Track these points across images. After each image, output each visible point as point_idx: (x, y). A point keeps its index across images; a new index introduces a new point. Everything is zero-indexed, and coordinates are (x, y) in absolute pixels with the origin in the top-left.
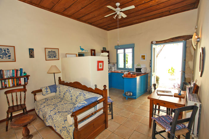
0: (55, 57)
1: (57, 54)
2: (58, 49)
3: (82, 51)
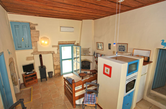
0: (123, 51)
1: (126, 49)
2: (127, 44)
3: (164, 47)
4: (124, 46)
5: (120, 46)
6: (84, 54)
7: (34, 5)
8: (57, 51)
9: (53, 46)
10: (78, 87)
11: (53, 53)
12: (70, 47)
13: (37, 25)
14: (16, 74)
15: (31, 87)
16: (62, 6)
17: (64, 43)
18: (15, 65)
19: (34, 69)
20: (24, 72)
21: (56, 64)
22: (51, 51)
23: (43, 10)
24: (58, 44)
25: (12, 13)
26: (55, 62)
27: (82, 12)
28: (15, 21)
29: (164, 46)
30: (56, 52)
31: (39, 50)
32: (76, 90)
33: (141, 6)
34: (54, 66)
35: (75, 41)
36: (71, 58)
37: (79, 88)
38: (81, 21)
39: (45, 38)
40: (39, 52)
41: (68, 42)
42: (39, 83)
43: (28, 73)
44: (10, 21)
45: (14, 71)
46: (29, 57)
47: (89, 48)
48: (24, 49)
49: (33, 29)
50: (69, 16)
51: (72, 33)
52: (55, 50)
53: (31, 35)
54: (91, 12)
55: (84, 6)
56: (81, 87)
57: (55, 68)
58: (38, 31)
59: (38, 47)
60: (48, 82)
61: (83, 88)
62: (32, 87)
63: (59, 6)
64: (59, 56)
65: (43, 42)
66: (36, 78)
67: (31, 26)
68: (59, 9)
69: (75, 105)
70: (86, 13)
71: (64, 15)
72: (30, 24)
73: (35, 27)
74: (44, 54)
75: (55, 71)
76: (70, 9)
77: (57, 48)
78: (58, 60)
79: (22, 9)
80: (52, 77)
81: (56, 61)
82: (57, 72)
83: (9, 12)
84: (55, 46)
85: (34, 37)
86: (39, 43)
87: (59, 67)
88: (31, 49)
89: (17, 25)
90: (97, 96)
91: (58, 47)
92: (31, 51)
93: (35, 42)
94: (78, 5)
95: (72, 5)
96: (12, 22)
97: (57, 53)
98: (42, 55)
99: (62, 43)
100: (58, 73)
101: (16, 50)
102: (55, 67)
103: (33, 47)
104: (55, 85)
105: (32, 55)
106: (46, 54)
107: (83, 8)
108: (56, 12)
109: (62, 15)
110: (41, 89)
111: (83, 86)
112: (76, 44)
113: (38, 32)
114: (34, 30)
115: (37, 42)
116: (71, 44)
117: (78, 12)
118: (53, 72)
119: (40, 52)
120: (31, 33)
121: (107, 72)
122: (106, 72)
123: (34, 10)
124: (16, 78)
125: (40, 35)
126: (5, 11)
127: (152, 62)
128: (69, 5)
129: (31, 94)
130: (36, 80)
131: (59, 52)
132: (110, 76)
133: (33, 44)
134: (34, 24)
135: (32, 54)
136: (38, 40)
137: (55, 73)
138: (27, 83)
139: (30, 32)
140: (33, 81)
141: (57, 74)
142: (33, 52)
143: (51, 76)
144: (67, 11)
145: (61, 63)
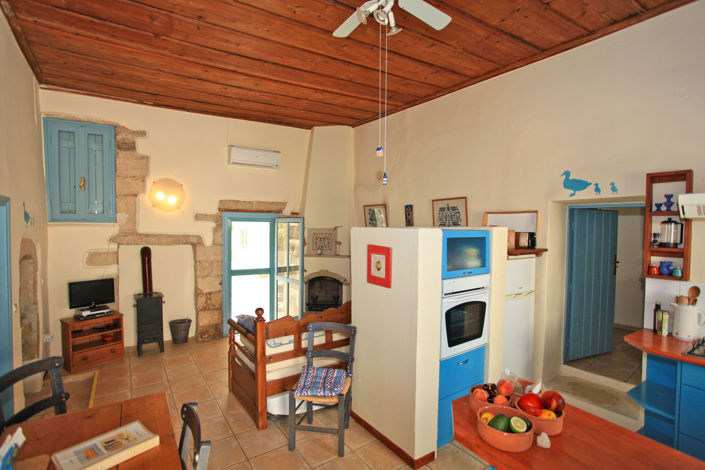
0: (455, 224)
1: (463, 217)
2: (465, 198)
3: (572, 195)
4: (454, 209)
5: (442, 209)
6: (319, 251)
7: (141, 59)
8: (214, 234)
9: (198, 217)
10: (277, 340)
11: (196, 243)
12: (266, 226)
13: (143, 134)
14: (37, 309)
15: (91, 374)
16: (236, 66)
17: (240, 207)
18: (39, 274)
19: (113, 301)
20: (71, 307)
21: (207, 286)
22: (189, 236)
23: (171, 80)
24: (219, 210)
25: (56, 87)
26: (203, 277)
27: (306, 91)
28: (62, 116)
29: (572, 192)
30: (208, 241)
31: (142, 229)
32: (269, 351)
33: (492, 71)
34: (197, 293)
35: (285, 204)
36: (268, 266)
37: (281, 344)
38: (309, 131)
39: (169, 184)
40: (141, 235)
41: (259, 203)
42: (127, 360)
43: (86, 313)
44: (43, 115)
45: (31, 294)
46: (100, 254)
47: (336, 228)
48: (83, 220)
49: (125, 149)
50: (261, 107)
51: (275, 171)
52: (206, 231)
53: (116, 170)
54: (336, 91)
55: (308, 69)
56: (290, 342)
57: (200, 305)
58: (147, 158)
59: (141, 216)
60: (167, 356)
61: (299, 351)
62: (97, 372)
63: (225, 63)
64: (219, 258)
65: (160, 196)
66: (119, 337)
67: (119, 137)
68: (224, 74)
69: (265, 416)
70: (319, 96)
71: (245, 105)
72: (118, 130)
73: (134, 143)
74: (160, 244)
75: (200, 317)
76: (264, 79)
77: (213, 225)
78: (215, 272)
79: (97, 75)
80: (186, 339)
81: (207, 276)
82: (207, 319)
83: (45, 83)
84: (206, 215)
85: (126, 177)
86: (144, 199)
87: (215, 301)
88: (109, 221)
89: (67, 129)
90: (351, 373)
91: (216, 222)
92: (112, 229)
93: (129, 198)
94: (287, 64)
95: (267, 62)
96: (50, 120)
97: (214, 243)
98: (153, 248)
99: (233, 207)
100: (210, 326)
101: (52, 220)
102: (202, 300)
103: (118, 215)
104: (194, 366)
105: (114, 247)
106: (167, 244)
107: (306, 75)
108: (216, 88)
109: (236, 101)
110: (133, 377)
111: (298, 341)
112: (287, 211)
113: (144, 161)
114: (128, 153)
115: (136, 196)
116: (269, 212)
117: (290, 90)
118: (190, 321)
119: (147, 235)
120: (118, 162)
121: (379, 269)
122: (375, 273)
123: (138, 77)
124: (34, 327)
125: (151, 173)
126: (34, 77)
127: (546, 250)
128: (256, 62)
129: (89, 396)
130: (117, 347)
131: (220, 240)
132: (386, 282)
133: (121, 205)
134: (134, 133)
135: (112, 240)
136: (144, 191)
137: (201, 324)
138: (78, 356)
139: (116, 157)
140: (106, 349)
141: (207, 331)
142: (118, 236)
143: (181, 336)
144: (253, 87)
145: (225, 284)
